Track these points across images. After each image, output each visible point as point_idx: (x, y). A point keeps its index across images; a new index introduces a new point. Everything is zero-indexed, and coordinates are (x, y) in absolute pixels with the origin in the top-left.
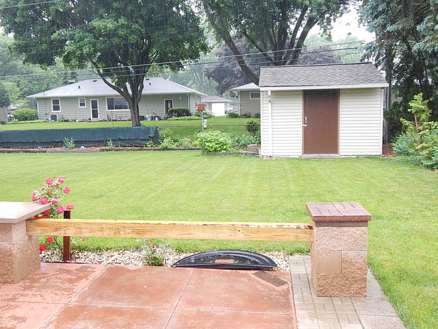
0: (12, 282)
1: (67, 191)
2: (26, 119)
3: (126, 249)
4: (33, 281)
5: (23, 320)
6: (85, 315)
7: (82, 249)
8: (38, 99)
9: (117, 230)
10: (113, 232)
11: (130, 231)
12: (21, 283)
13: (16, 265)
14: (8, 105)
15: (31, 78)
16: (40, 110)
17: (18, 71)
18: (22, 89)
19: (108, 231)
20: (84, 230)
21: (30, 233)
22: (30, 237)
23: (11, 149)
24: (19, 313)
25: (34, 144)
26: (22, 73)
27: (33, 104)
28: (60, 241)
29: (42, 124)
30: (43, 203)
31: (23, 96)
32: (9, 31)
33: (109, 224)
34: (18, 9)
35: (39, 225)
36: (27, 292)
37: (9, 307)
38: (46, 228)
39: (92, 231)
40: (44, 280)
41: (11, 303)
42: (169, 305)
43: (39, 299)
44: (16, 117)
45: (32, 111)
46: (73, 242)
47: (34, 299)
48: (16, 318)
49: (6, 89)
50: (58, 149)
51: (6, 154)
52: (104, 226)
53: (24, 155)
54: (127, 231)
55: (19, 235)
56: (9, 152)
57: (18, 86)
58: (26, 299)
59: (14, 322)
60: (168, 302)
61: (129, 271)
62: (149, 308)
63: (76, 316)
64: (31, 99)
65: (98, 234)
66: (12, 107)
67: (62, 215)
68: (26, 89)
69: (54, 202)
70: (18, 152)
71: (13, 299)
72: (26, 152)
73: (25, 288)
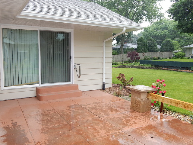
0: (139, 112)
1: (164, 85)
2: (180, 57)
3: (187, 115)
4: (146, 114)
5: (136, 123)
6: (154, 129)
7: (169, 110)
8: (186, 48)
9: (177, 104)
10: (175, 104)
11: (182, 106)
12: (142, 114)
13: (141, 106)
14: (174, 51)
15: (185, 39)
16: (187, 53)
17: (180, 36)
18: (180, 44)
19: (173, 103)
20: (165, 101)
21: (148, 97)
22: (148, 99)
23: (169, 69)
24: (136, 121)
25: (178, 68)
26: (182, 37)
27: (184, 50)
28: (160, 104)
29: (186, 59)
30: (154, 88)
31: (180, 47)
32: (176, 20)
33: (174, 100)
34: (179, 10)
35: (151, 95)
36: (142, 116)
37: (135, 119)
38: (153, 97)
39: (167, 102)
40: (149, 115)
41: (135, 118)
42: (188, 139)
43: (144, 120)
44: (175, 56)
45: (183, 53)
46: (165, 106)
47: (143, 119)
48: (134, 122)
49: (173, 44)
50: (188, 71)
51: (166, 71)
52: (172, 101)
53: (172, 72)
54: (181, 105)
55: (143, 97)
56: (167, 70)
57: (179, 43)
58: (140, 118)
59: (133, 123)
60: (189, 138)
61: (181, 122)
62: (180, 137)
63: (151, 129)
64: (184, 48)
65: (170, 104)
66: (175, 51)
67: (161, 94)
68: (182, 44)
69: (158, 89)
70: (171, 70)
71: (137, 117)
72: (174, 71)
73: (142, 115)
